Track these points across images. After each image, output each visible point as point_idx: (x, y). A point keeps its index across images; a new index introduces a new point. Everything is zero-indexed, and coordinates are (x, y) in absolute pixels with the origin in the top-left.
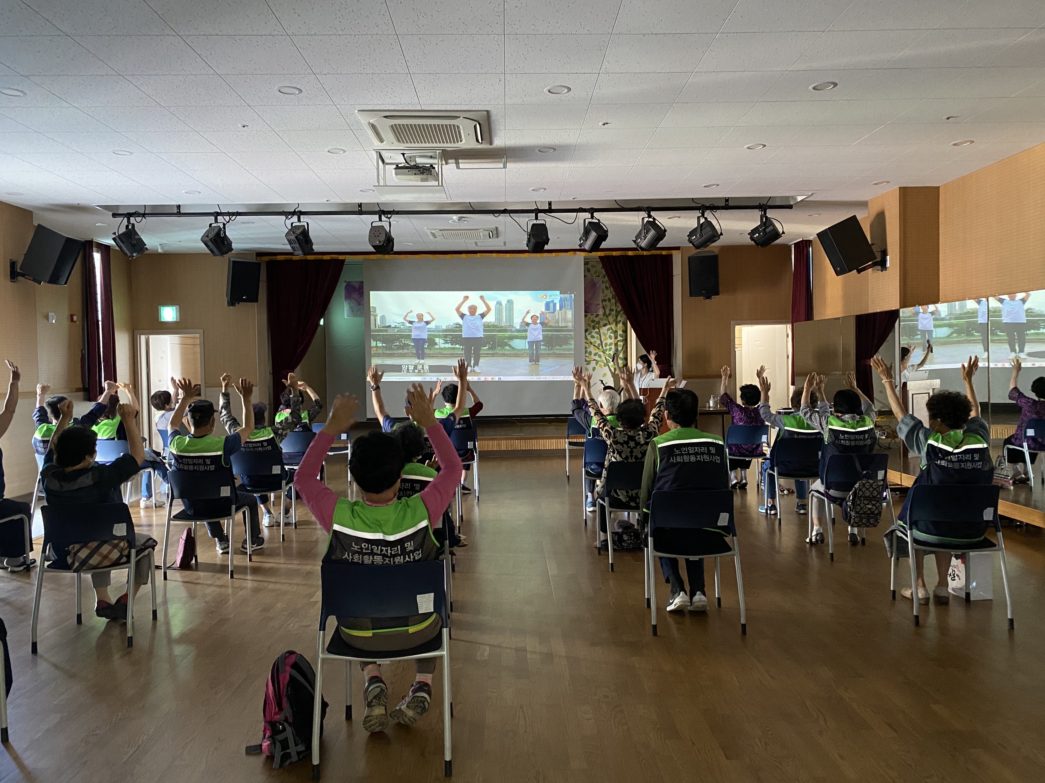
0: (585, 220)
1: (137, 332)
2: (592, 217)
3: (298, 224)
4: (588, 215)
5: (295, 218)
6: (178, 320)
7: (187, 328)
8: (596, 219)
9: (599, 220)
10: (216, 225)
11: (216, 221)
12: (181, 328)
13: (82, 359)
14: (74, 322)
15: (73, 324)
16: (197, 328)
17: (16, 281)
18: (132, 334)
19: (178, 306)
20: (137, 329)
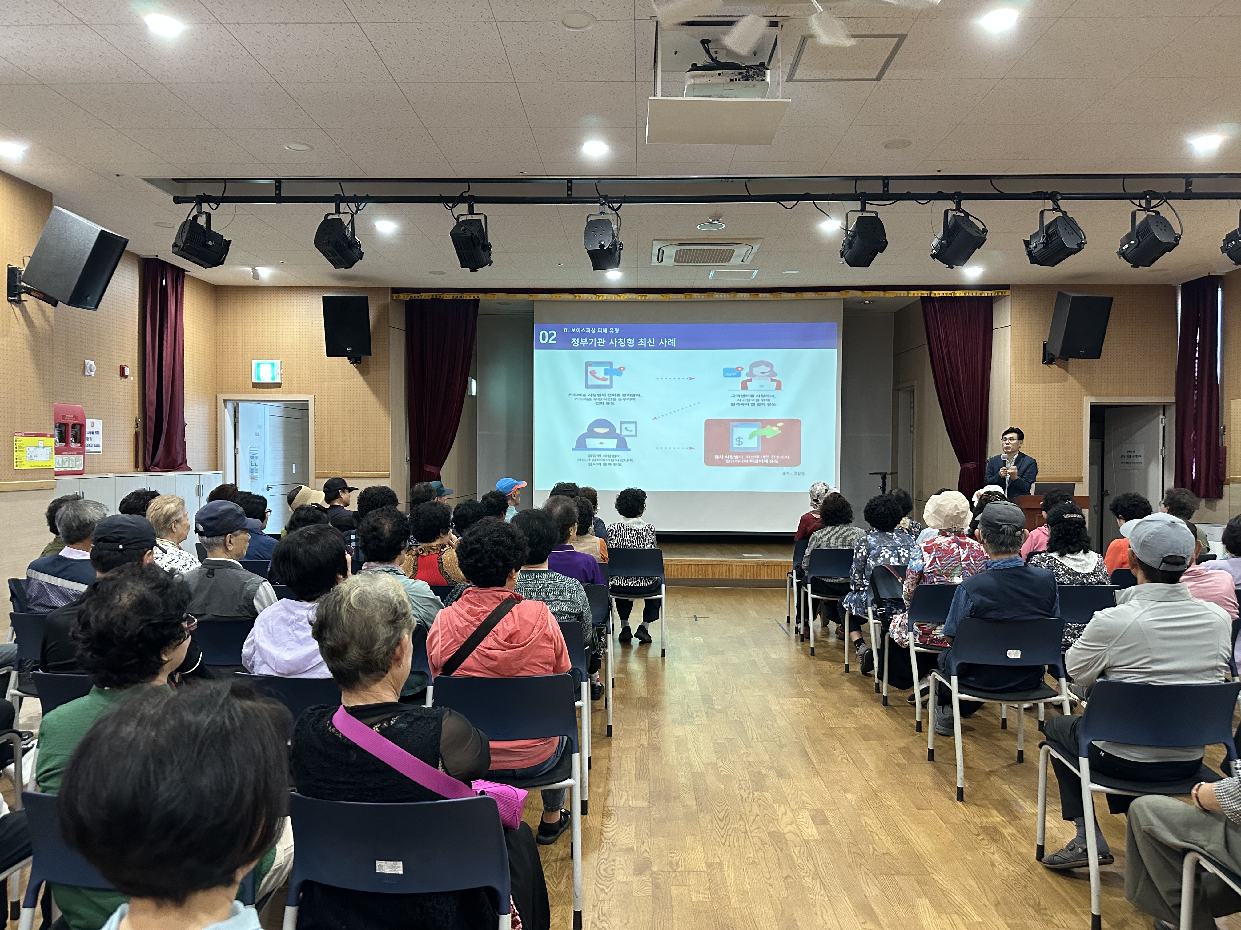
0: (946, 213)
1: (222, 397)
2: (959, 208)
3: (469, 217)
4: (950, 204)
5: (463, 208)
6: (280, 381)
7: (291, 393)
8: (963, 211)
9: (967, 215)
10: (336, 216)
11: (338, 211)
12: (283, 393)
13: (137, 434)
14: (126, 377)
15: (123, 379)
16: (306, 393)
17: (19, 302)
18: (214, 399)
19: (279, 361)
20: (222, 392)
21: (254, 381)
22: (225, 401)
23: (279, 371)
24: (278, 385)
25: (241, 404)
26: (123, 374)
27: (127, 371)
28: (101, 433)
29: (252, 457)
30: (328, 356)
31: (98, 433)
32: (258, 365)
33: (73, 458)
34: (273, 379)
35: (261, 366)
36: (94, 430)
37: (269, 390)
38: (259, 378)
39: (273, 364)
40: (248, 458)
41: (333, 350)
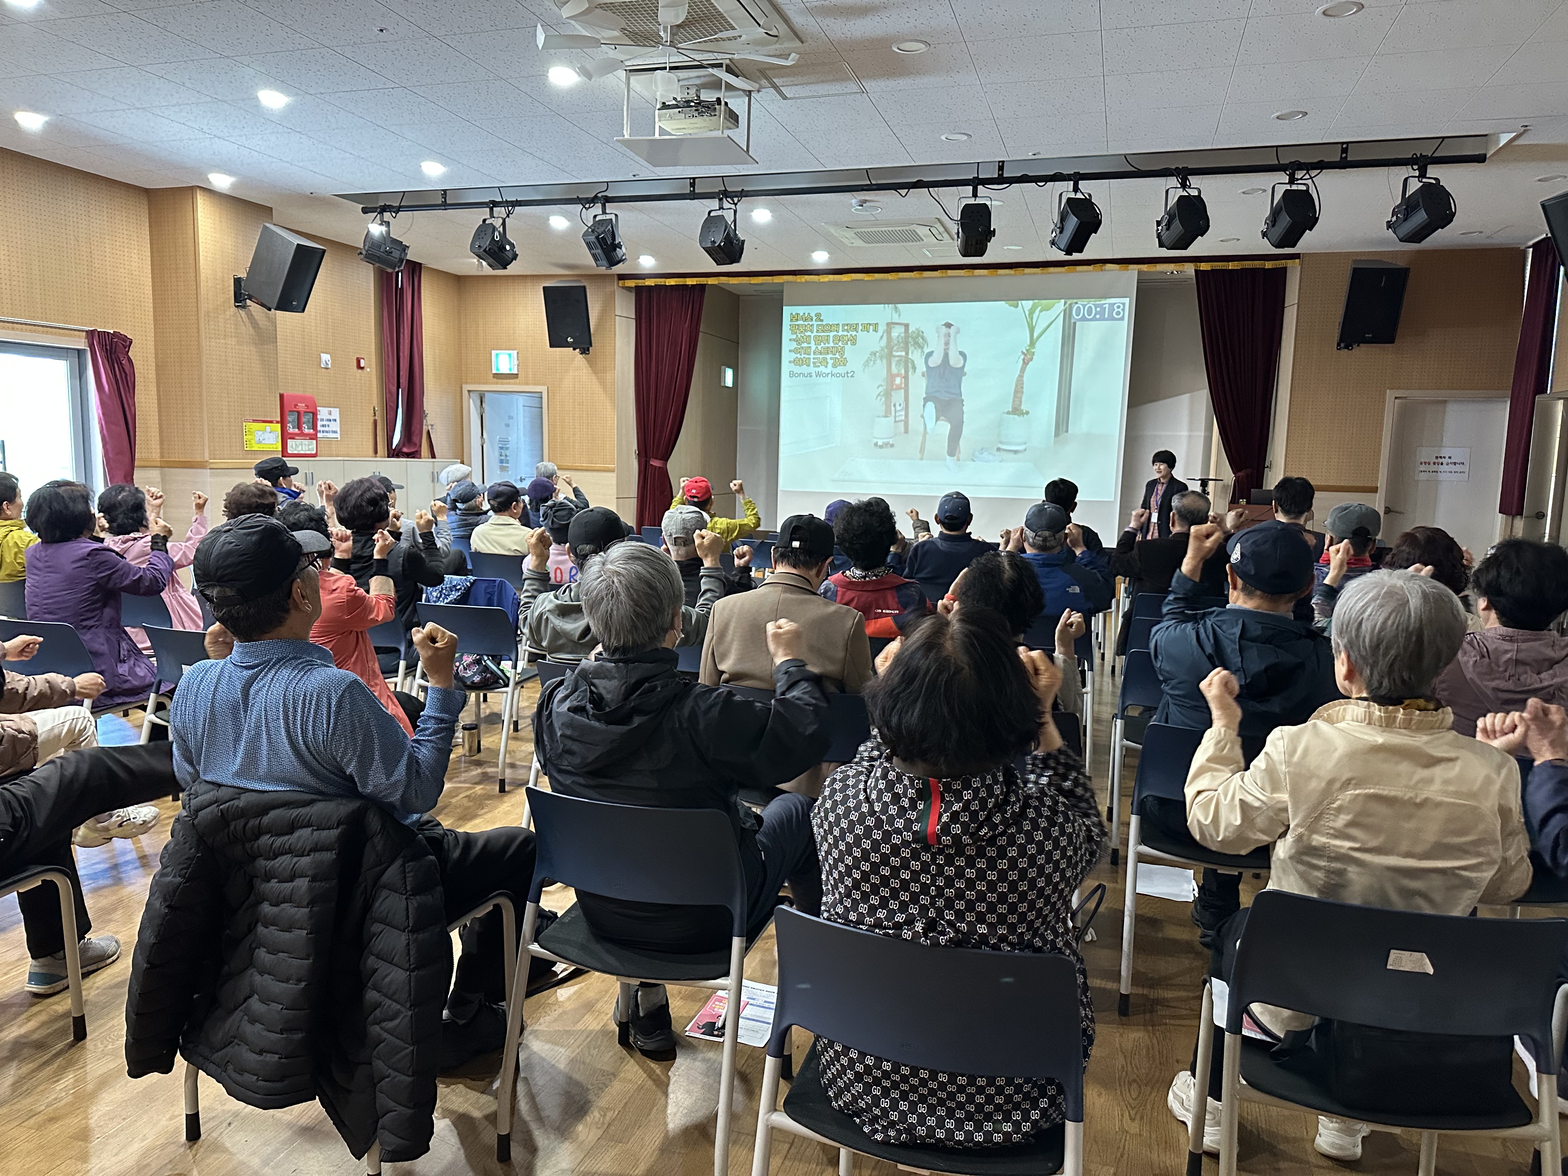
0: (1062, 195)
1: (466, 388)
2: (1075, 189)
3: (603, 217)
4: (1067, 186)
6: (516, 372)
7: (527, 384)
8: (1083, 192)
9: (1087, 194)
10: (490, 221)
11: (492, 216)
12: (519, 384)
13: (375, 422)
14: (362, 368)
15: (360, 371)
16: (540, 384)
17: (244, 307)
18: (459, 389)
19: (515, 352)
20: (467, 383)
21: (494, 372)
22: (469, 391)
23: (516, 362)
24: (515, 376)
25: (486, 394)
26: (359, 367)
27: (362, 364)
28: (338, 420)
29: (501, 448)
30: (551, 346)
31: (335, 420)
32: (497, 355)
33: (306, 442)
34: (510, 370)
35: (500, 357)
36: (332, 418)
37: (508, 381)
38: (498, 369)
39: (510, 355)
40: (497, 449)
41: (556, 341)
